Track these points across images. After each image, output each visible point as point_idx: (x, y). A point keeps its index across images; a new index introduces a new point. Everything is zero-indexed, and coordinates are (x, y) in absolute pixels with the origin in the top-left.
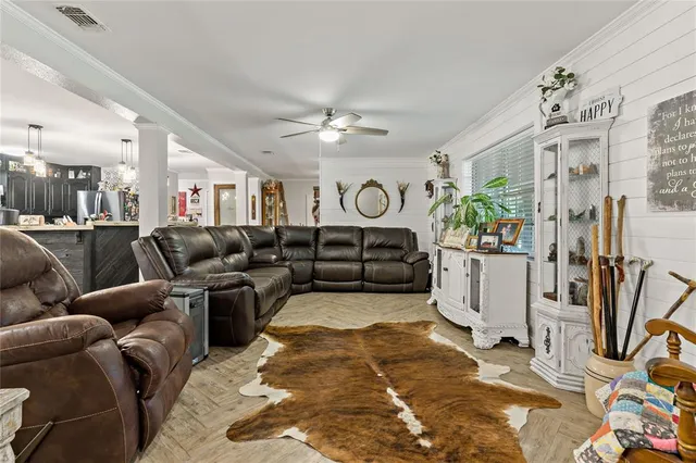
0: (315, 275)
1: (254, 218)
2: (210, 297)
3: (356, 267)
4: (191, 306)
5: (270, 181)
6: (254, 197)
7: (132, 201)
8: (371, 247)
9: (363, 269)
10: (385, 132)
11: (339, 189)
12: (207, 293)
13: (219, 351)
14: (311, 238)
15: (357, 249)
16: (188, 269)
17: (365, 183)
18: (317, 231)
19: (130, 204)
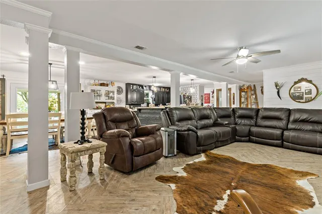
0: (250, 133)
1: (234, 104)
2: (177, 133)
3: (278, 132)
4: (168, 135)
5: (244, 85)
6: (234, 94)
7: (187, 98)
8: (295, 121)
9: (282, 133)
10: (279, 51)
11: (276, 86)
12: (176, 132)
13: (181, 155)
14: (253, 114)
15: (284, 122)
16: (177, 123)
17: (297, 80)
18: (258, 111)
19: (186, 99)
